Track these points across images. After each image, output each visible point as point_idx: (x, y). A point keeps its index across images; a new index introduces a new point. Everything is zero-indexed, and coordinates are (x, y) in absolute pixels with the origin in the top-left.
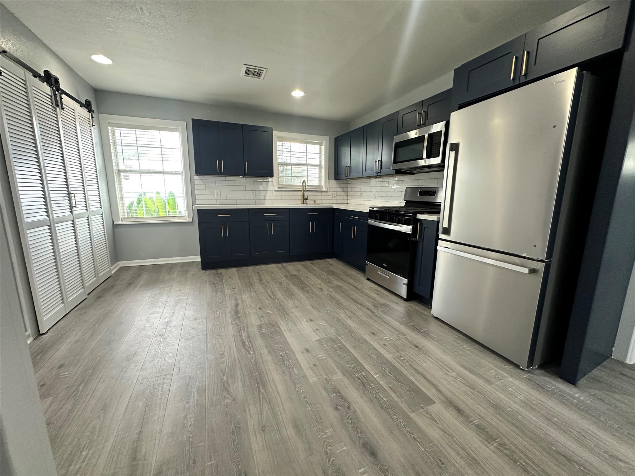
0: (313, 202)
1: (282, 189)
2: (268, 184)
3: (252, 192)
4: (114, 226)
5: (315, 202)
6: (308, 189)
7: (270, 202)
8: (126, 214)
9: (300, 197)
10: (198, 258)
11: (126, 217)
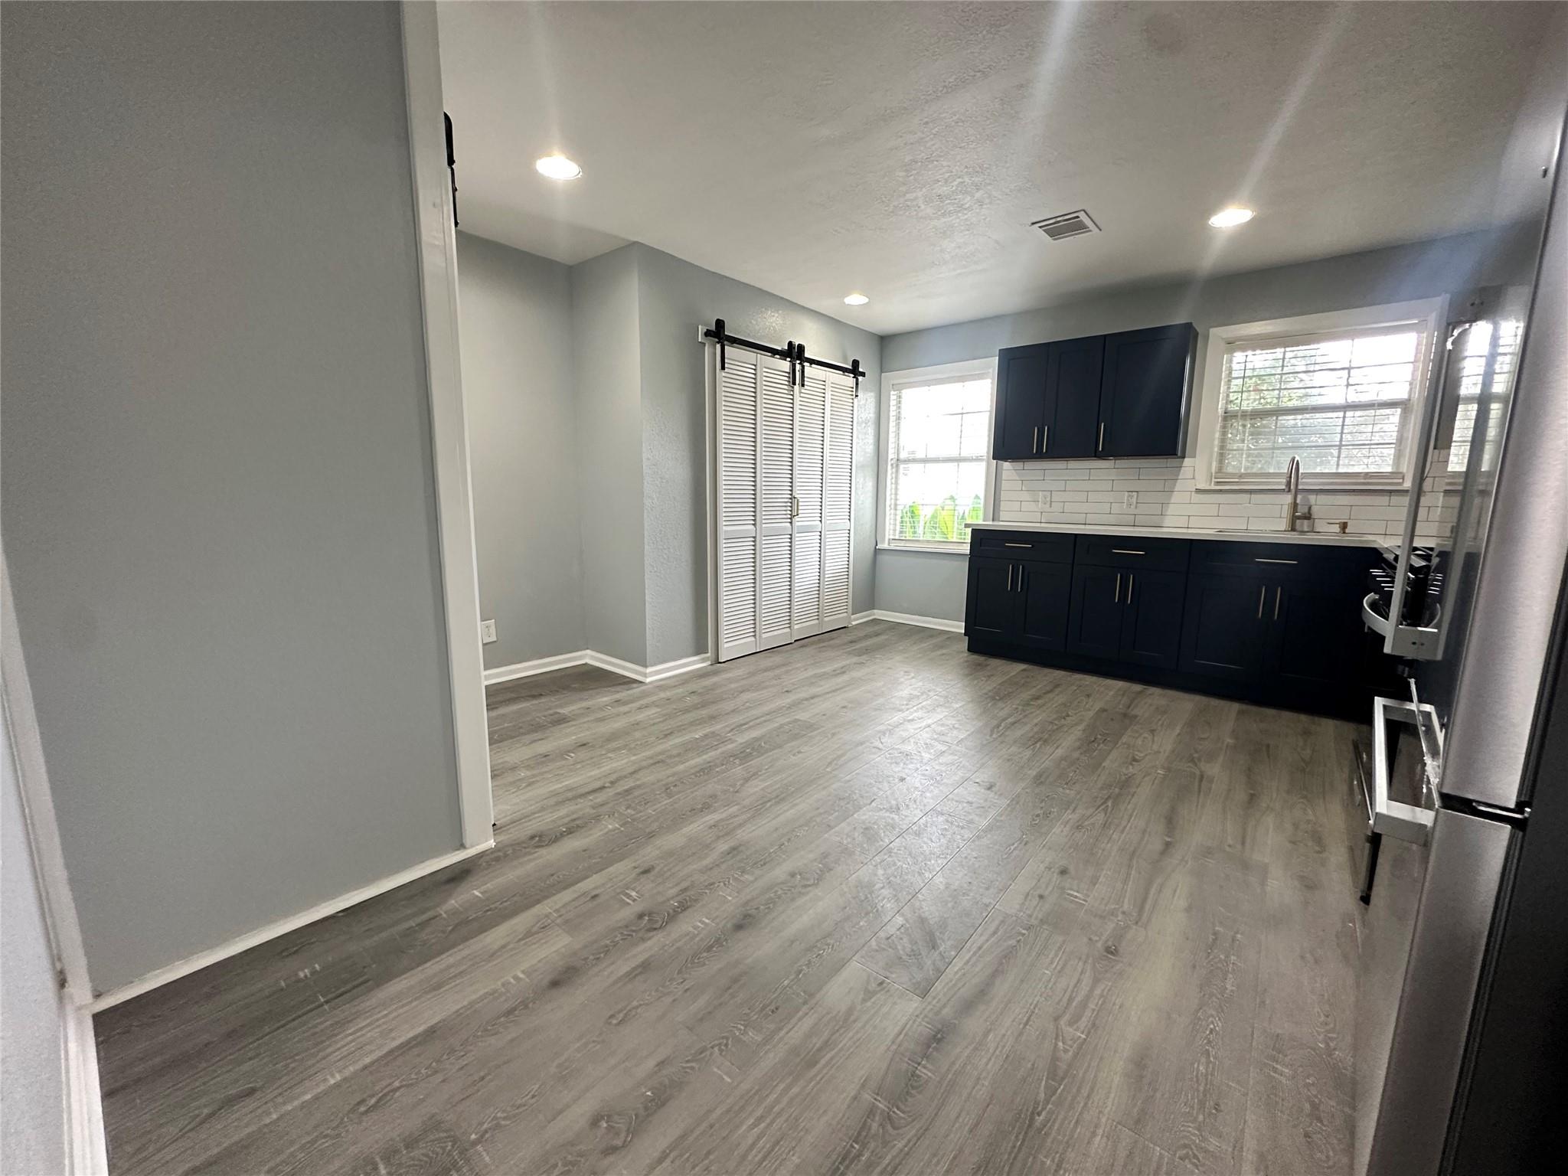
0: (1336, 529)
1: (1226, 487)
2: (1178, 475)
3: (1129, 496)
4: (877, 552)
5: (1344, 526)
6: (1304, 484)
7: (1183, 522)
8: (897, 532)
9: (1286, 512)
10: (958, 627)
11: (897, 537)
